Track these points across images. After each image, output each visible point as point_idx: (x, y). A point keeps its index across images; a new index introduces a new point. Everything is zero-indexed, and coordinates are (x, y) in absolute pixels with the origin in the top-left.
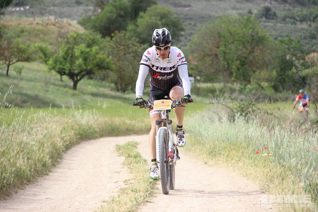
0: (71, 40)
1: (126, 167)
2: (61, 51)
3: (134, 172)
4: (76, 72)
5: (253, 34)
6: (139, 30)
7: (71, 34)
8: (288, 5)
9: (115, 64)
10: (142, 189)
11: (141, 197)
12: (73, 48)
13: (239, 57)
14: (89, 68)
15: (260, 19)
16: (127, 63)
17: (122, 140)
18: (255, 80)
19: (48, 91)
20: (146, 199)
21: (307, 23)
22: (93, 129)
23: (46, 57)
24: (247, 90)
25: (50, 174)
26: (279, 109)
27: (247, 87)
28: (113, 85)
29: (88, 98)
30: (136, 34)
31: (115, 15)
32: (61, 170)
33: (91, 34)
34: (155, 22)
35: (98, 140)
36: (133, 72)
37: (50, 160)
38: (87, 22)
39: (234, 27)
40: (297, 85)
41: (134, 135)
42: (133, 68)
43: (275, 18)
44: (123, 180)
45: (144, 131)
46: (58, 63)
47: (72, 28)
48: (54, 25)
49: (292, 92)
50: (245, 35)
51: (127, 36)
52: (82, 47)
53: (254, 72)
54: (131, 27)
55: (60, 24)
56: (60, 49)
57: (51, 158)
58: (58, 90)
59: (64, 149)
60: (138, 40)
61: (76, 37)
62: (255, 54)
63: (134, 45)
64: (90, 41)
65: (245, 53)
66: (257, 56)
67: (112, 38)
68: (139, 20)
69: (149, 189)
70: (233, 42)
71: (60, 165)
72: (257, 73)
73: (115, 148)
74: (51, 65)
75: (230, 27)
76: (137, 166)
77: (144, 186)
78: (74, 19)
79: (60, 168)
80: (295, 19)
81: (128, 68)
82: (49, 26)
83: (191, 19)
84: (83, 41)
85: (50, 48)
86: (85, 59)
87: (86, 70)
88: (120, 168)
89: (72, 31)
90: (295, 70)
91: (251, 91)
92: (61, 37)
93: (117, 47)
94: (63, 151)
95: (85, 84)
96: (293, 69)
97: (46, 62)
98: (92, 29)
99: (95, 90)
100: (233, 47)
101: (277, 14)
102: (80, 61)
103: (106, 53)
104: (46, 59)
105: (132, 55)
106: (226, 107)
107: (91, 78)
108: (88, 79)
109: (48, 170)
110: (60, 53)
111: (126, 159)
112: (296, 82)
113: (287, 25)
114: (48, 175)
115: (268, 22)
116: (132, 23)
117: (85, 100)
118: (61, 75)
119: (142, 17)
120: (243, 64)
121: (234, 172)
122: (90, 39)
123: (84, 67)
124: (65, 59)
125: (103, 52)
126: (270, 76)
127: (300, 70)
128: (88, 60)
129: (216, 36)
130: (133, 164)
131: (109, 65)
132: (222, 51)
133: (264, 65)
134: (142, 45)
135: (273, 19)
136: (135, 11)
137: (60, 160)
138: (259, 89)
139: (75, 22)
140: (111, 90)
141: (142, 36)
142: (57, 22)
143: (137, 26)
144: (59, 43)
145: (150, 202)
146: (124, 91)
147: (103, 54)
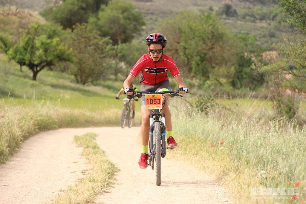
0: (32, 31)
1: (84, 157)
2: (21, 42)
3: (91, 163)
4: (36, 63)
5: (213, 30)
6: (101, 23)
7: (32, 24)
8: (248, 3)
9: (76, 56)
10: (100, 179)
11: (98, 187)
12: (34, 39)
13: (199, 53)
14: (49, 59)
15: (221, 16)
16: (87, 56)
17: (81, 132)
18: (214, 76)
19: (7, 81)
20: (104, 189)
21: (266, 22)
22: (52, 120)
23: (6, 46)
24: (206, 86)
25: (7, 162)
26: (237, 105)
27: (206, 83)
28: (73, 77)
29: (48, 89)
30: (97, 27)
31: (76, 8)
32: (19, 158)
33: (52, 26)
34: (116, 15)
35: (56, 131)
36: (93, 64)
37: (8, 149)
38: (48, 14)
39: (195, 22)
40: (255, 82)
41: (93, 126)
42: (93, 60)
43: (235, 15)
44: (81, 170)
45: (103, 124)
46: (18, 54)
47: (33, 19)
48: (15, 15)
49: (250, 89)
50: (205, 31)
51: (88, 28)
52: (42, 38)
53: (213, 68)
54: (92, 19)
55: (21, 14)
56: (21, 39)
57: (9, 146)
58: (18, 80)
59: (22, 139)
60: (99, 33)
61: (37, 28)
62: (214, 50)
63: (95, 38)
64: (51, 32)
65: (205, 49)
66: (217, 52)
67: (73, 29)
68: (101, 14)
69: (107, 180)
70: (194, 38)
71: (18, 154)
72: (216, 69)
73: (74, 139)
74: (11, 55)
75: (191, 23)
76: (95, 157)
77: (102, 176)
78: (35, 10)
79: (17, 157)
80: (255, 17)
81: (88, 61)
82: (9, 16)
83: (152, 14)
84: (44, 32)
85: (10, 38)
86: (46, 51)
87: (46, 61)
88: (78, 159)
89: (33, 22)
90: (254, 67)
91: (209, 87)
92: (22, 28)
93: (78, 39)
94: (21, 140)
95: (44, 74)
96: (252, 65)
97: (6, 52)
98: (53, 20)
99: (54, 81)
100: (193, 42)
101: (237, 11)
102: (40, 52)
103: (67, 45)
104: (6, 49)
105: (93, 47)
106: (185, 101)
107: (51, 70)
108: (48, 70)
109: (6, 159)
110: (21, 44)
111: (84, 150)
112: (254, 79)
113: (247, 23)
114: (5, 163)
115: (229, 19)
116: (94, 15)
117: (44, 91)
118: (21, 65)
119: (103, 10)
120: (202, 60)
121: (192, 165)
122: (51, 30)
123: (44, 58)
124: (26, 49)
125: (63, 44)
126: (228, 73)
127: (259, 66)
128: (49, 51)
129: (177, 31)
130: (91, 155)
131: (70, 56)
132: (182, 46)
133: (223, 61)
134: (103, 38)
135: (233, 16)
136: (97, 4)
137: (18, 150)
138: (218, 85)
139: (37, 13)
140: (71, 82)
141: (103, 29)
142: (18, 13)
143: (98, 19)
144: (19, 33)
145: (108, 192)
146: (84, 83)
147: (64, 45)
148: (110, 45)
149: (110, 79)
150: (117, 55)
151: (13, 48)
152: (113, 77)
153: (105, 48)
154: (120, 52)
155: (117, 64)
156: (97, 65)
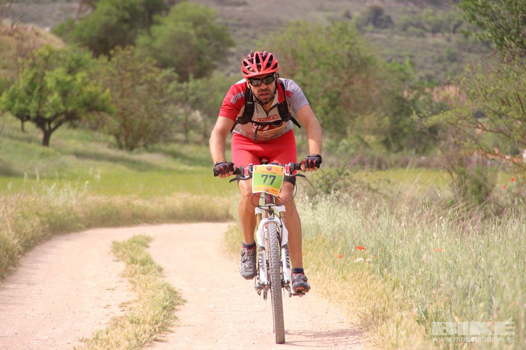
0: (40, 61)
1: (125, 280)
3: (138, 290)
4: (48, 115)
6: (158, 44)
7: (41, 50)
8: (411, 4)
9: (116, 103)
12: (44, 75)
13: (328, 93)
14: (70, 109)
15: (365, 28)
16: (136, 101)
18: (354, 132)
21: (443, 35)
22: (74, 214)
24: (341, 148)
26: (389, 182)
27: (340, 143)
28: (112, 139)
29: (70, 160)
30: (152, 53)
31: (114, 20)
33: (74, 51)
34: (183, 30)
35: (82, 233)
36: (146, 116)
38: (68, 31)
41: (145, 224)
42: (146, 109)
43: (389, 25)
44: (120, 303)
45: (163, 218)
46: (17, 101)
47: (41, 40)
48: (10, 35)
49: (417, 152)
50: (337, 54)
51: (137, 54)
52: (58, 73)
53: (353, 117)
54: (142, 40)
55: (20, 33)
56: (21, 75)
58: (17, 146)
60: (155, 62)
61: (49, 56)
62: (354, 87)
63: (148, 71)
64: (73, 64)
65: (338, 86)
66: (357, 90)
67: (110, 57)
68: (155, 29)
69: (161, 319)
70: (318, 67)
72: (358, 119)
73: (111, 247)
74: (4, 103)
75: (312, 41)
76: (144, 279)
78: (47, 25)
80: (424, 28)
81: (138, 110)
82: (1, 37)
83: (248, 26)
84: (60, 63)
85: (3, 75)
86: (64, 94)
87: (65, 112)
88: (116, 282)
89: (42, 45)
90: (417, 117)
91: (347, 150)
92: (23, 56)
93: (120, 74)
94: (20, 253)
95: (64, 136)
96: (412, 114)
98: (76, 41)
99: (80, 147)
100: (317, 74)
101: (393, 19)
102: (54, 98)
103: (100, 84)
105: (145, 87)
107: (75, 127)
108: (69, 127)
110: (21, 84)
111: (127, 267)
113: (410, 38)
115: (378, 33)
116: (145, 32)
117: (63, 163)
118: (23, 121)
119: (159, 23)
120: (334, 104)
122: (73, 59)
123: (62, 108)
124: (29, 93)
125: (95, 82)
126: (379, 125)
127: (424, 116)
128: (69, 95)
129: (289, 56)
131: (106, 103)
134: (163, 70)
135: (386, 27)
137: (14, 269)
138: (361, 147)
139: (47, 29)
140: (110, 147)
141: (162, 55)
142: (16, 30)
143: (153, 38)
144: (18, 66)
145: (162, 341)
146: (131, 148)
147: (96, 85)
148: (175, 82)
149: (176, 141)
150: (187, 99)
151: (8, 92)
152: (181, 136)
153: (167, 87)
154: (193, 94)
155: (187, 114)
156: (152, 118)
